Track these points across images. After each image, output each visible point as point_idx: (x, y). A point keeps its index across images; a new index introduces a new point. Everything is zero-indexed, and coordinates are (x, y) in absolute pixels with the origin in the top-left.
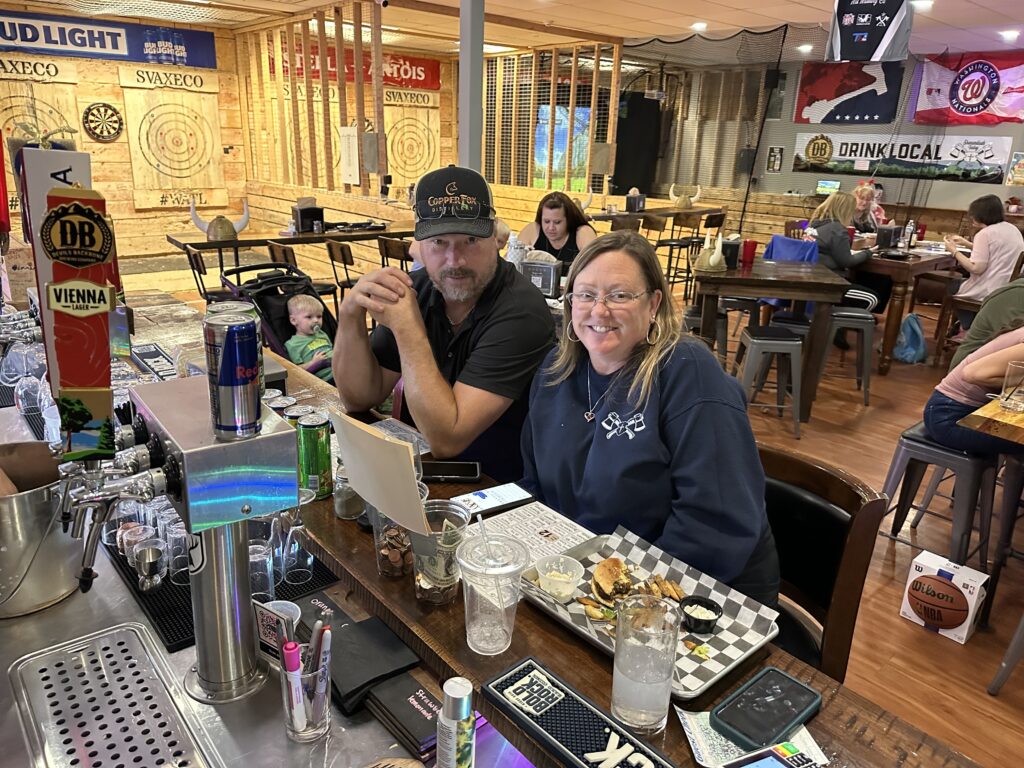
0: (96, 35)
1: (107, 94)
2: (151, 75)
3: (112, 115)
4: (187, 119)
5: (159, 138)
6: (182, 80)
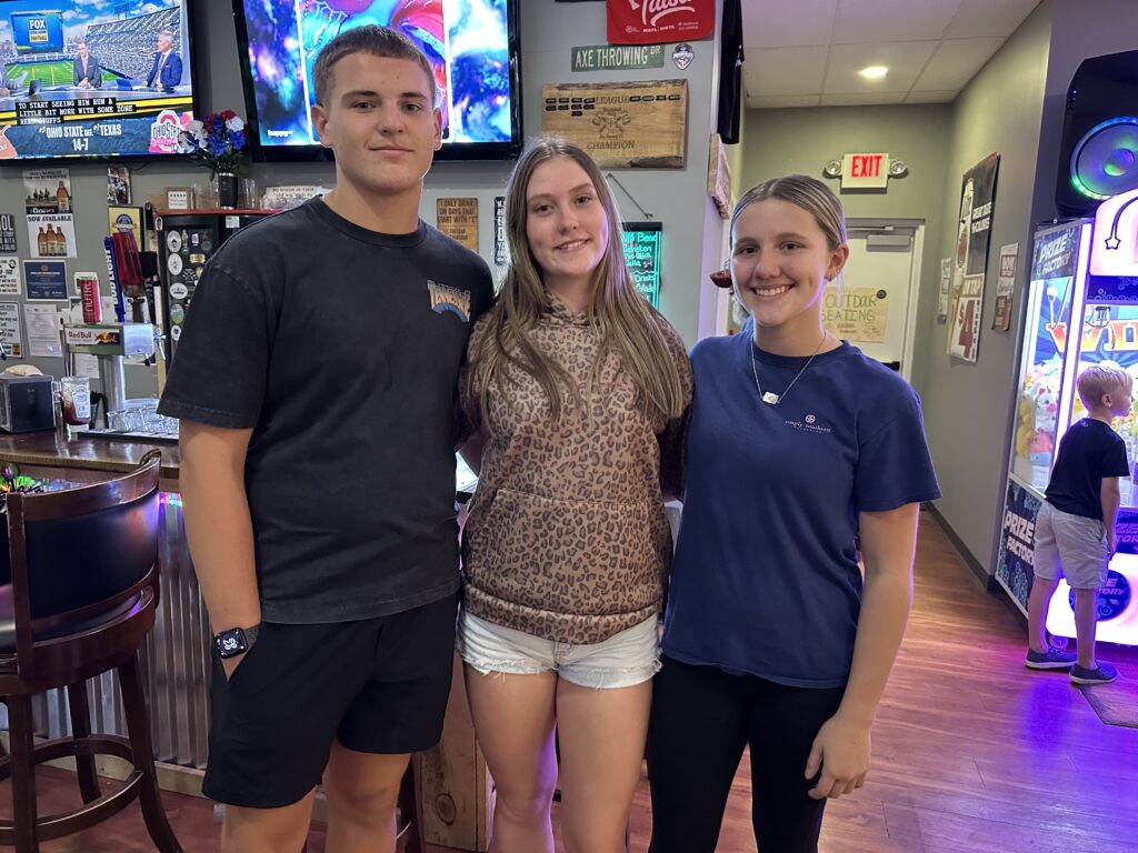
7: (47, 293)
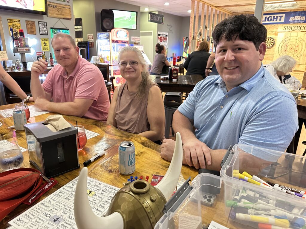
0: (275, 17)
1: (273, 35)
2: (288, 27)
3: (272, 41)
4: (297, 41)
5: (285, 47)
6: (300, 28)
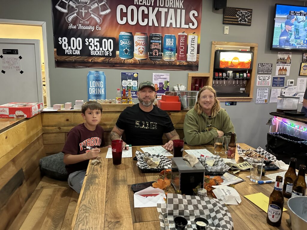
7: (278, 85)
